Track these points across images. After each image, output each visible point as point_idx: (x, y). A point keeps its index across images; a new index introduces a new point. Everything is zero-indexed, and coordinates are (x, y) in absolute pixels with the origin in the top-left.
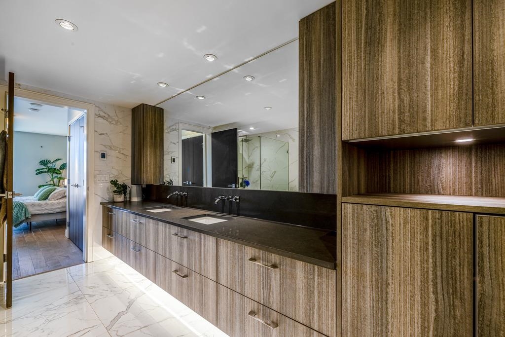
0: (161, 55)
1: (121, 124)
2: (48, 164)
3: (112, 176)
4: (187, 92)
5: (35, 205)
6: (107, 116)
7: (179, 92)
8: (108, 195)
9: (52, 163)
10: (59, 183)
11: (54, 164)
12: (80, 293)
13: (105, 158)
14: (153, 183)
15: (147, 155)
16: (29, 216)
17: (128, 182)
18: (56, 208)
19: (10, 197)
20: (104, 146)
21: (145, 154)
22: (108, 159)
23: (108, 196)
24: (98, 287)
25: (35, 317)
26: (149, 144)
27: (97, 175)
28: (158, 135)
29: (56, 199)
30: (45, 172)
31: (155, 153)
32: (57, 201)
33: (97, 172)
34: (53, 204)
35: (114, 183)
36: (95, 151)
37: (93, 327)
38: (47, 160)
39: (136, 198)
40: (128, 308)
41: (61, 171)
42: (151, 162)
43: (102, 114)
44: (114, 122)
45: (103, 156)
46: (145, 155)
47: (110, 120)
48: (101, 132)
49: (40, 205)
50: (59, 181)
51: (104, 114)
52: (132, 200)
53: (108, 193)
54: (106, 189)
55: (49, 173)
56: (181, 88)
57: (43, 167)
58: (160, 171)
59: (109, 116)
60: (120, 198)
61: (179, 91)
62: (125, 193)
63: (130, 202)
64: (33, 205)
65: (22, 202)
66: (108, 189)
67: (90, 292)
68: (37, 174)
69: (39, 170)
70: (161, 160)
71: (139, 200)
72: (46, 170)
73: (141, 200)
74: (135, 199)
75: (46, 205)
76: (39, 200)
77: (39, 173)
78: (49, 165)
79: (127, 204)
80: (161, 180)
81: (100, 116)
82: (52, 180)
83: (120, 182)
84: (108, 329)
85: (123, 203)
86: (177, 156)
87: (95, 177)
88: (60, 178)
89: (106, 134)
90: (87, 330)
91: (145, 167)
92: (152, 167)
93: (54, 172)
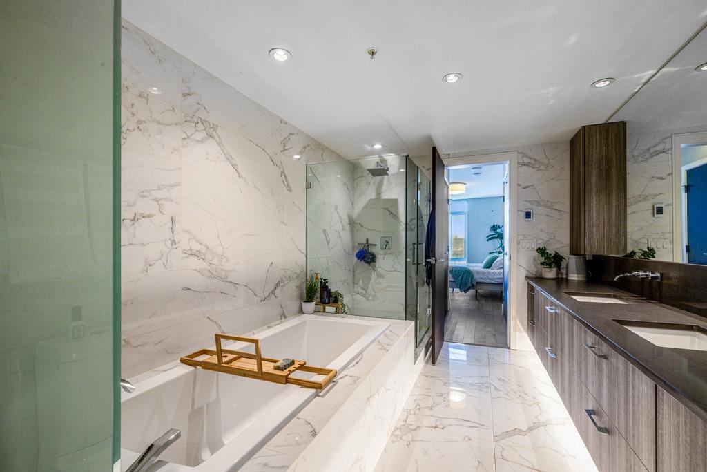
0: (573, 39)
1: (553, 167)
2: (497, 229)
3: (540, 241)
4: (664, 70)
5: (480, 273)
6: (533, 162)
7: (644, 81)
8: (536, 267)
12: (488, 380)
13: (530, 218)
14: (604, 252)
15: (590, 208)
16: (474, 283)
17: (565, 251)
18: (497, 279)
19: (434, 262)
20: (530, 202)
21: (586, 206)
22: (535, 217)
23: (535, 270)
24: (508, 383)
25: (445, 383)
26: (594, 190)
27: (521, 242)
28: (614, 171)
29: (498, 268)
30: (495, 238)
31: (609, 203)
32: (499, 271)
33: (522, 237)
34: (494, 273)
35: (542, 251)
36: (518, 211)
37: (483, 425)
38: (497, 225)
39: (576, 275)
40: (530, 429)
42: (598, 219)
43: (526, 160)
44: (542, 167)
45: (528, 215)
46: (587, 209)
47: (536, 166)
48: (525, 185)
49: (483, 273)
51: (529, 160)
52: (569, 278)
53: (534, 264)
54: (532, 258)
55: (499, 239)
56: (647, 70)
57: (492, 232)
58: (618, 232)
59: (535, 160)
60: (550, 274)
61: (640, 78)
62: (559, 267)
63: (567, 280)
64: (478, 272)
65: (471, 268)
66: (534, 259)
67: (497, 383)
68: (487, 240)
69: (489, 236)
70: (620, 214)
71: (581, 279)
72: (496, 236)
73: (585, 279)
74: (574, 277)
75: (489, 273)
76: (484, 268)
77: (490, 239)
79: (561, 282)
80: (621, 248)
81: (524, 164)
83: (551, 251)
84: (496, 439)
85: (555, 281)
86: (670, 202)
87: (518, 243)
89: (532, 185)
90: (476, 425)
91: (587, 227)
92: (602, 225)
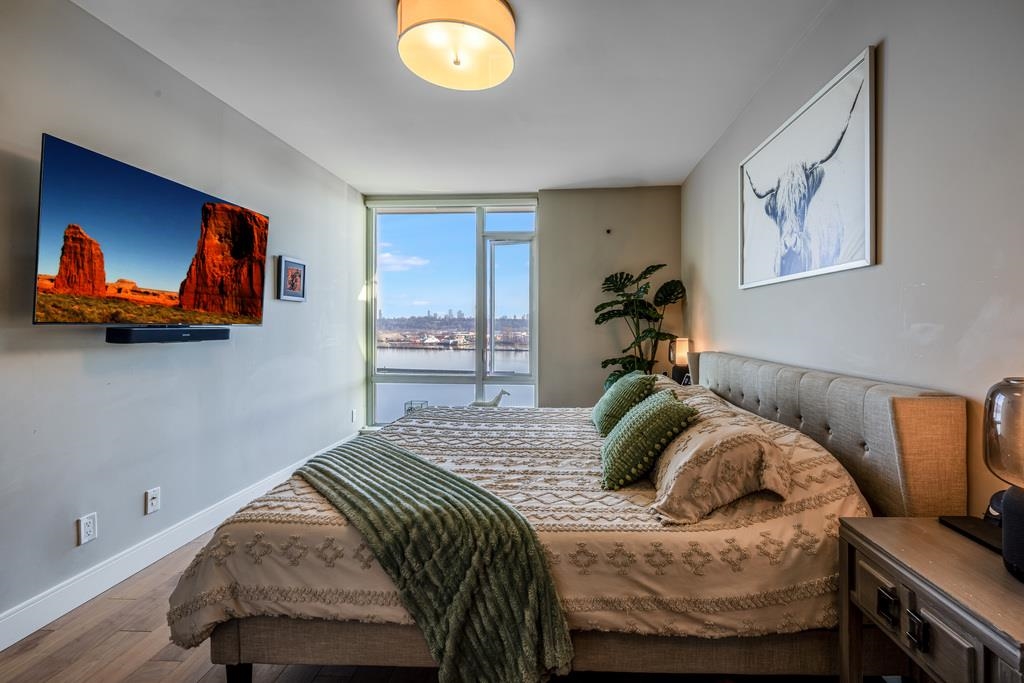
2: (624, 286)
5: (593, 560)
9: (639, 279)
10: (654, 352)
11: (643, 282)
29: (706, 506)
30: (619, 314)
38: (622, 274)
41: (658, 309)
50: (655, 346)
55: (628, 318)
57: (612, 296)
68: (597, 322)
69: (603, 306)
72: (620, 307)
77: (604, 318)
78: (631, 289)
82: (637, 342)
88: (661, 336)
93: (641, 316)
